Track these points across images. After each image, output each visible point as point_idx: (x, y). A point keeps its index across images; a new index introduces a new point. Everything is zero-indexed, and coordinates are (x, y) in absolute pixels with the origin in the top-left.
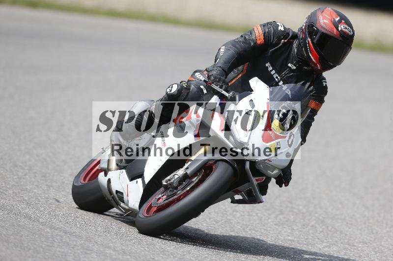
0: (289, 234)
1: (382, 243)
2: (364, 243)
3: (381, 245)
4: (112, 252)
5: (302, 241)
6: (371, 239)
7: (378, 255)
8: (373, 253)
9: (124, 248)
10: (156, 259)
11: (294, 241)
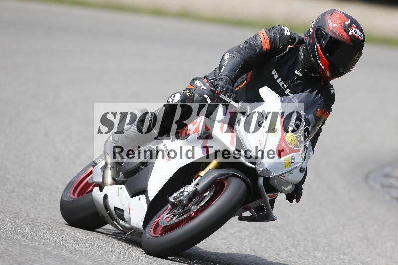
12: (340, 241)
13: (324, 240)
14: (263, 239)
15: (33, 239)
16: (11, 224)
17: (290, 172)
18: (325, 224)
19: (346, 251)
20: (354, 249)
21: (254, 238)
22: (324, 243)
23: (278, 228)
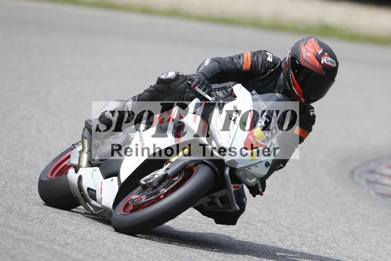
0: (189, 214)
1: (282, 223)
2: (263, 222)
3: (280, 224)
4: (13, 232)
5: (202, 220)
6: (270, 218)
7: (277, 234)
8: (272, 232)
9: (25, 228)
10: (57, 239)
11: (194, 221)
12: (326, 236)
13: (311, 235)
14: (251, 234)
15: (26, 233)
16: (3, 217)
17: (255, 165)
18: (312, 220)
19: (332, 246)
20: (340, 244)
21: (242, 233)
22: (311, 237)
23: (265, 223)
